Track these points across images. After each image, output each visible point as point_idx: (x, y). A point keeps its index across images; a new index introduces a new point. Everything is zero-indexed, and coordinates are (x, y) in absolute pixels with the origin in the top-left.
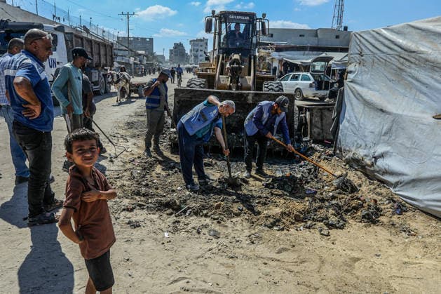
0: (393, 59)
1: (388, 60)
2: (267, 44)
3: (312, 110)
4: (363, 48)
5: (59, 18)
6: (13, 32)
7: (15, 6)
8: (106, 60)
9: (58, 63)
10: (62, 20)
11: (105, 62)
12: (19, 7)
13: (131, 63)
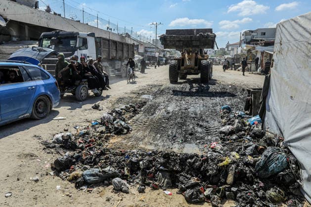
0: (302, 46)
1: (299, 47)
2: (258, 41)
3: (255, 94)
4: (283, 37)
5: (111, 29)
6: (62, 38)
7: (84, 23)
8: (128, 55)
9: (88, 57)
10: (113, 30)
11: (127, 56)
12: (87, 24)
13: (156, 56)
